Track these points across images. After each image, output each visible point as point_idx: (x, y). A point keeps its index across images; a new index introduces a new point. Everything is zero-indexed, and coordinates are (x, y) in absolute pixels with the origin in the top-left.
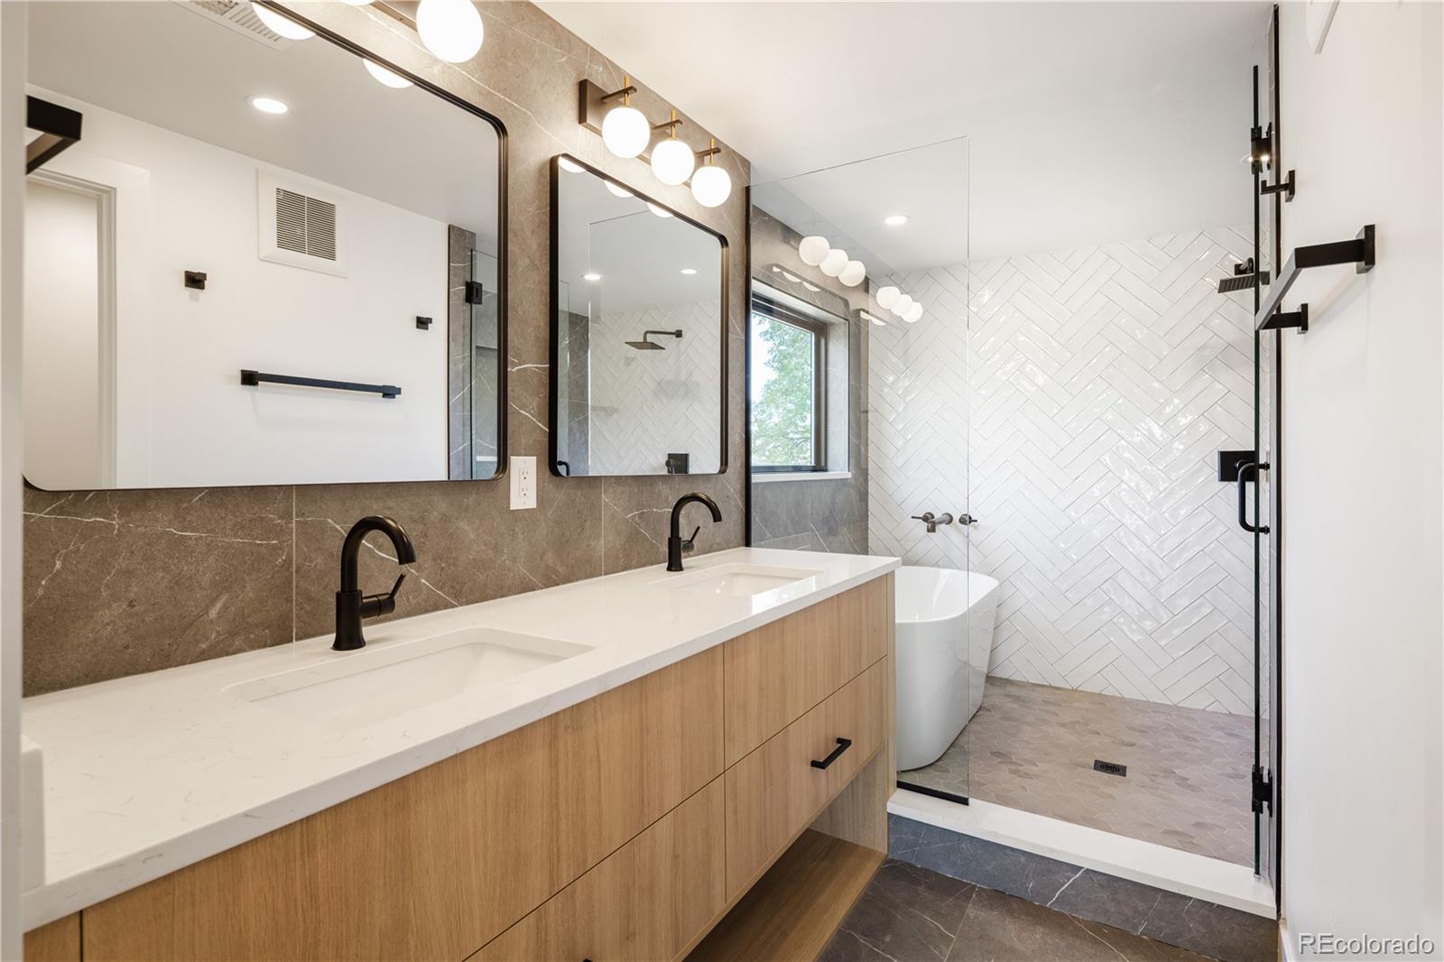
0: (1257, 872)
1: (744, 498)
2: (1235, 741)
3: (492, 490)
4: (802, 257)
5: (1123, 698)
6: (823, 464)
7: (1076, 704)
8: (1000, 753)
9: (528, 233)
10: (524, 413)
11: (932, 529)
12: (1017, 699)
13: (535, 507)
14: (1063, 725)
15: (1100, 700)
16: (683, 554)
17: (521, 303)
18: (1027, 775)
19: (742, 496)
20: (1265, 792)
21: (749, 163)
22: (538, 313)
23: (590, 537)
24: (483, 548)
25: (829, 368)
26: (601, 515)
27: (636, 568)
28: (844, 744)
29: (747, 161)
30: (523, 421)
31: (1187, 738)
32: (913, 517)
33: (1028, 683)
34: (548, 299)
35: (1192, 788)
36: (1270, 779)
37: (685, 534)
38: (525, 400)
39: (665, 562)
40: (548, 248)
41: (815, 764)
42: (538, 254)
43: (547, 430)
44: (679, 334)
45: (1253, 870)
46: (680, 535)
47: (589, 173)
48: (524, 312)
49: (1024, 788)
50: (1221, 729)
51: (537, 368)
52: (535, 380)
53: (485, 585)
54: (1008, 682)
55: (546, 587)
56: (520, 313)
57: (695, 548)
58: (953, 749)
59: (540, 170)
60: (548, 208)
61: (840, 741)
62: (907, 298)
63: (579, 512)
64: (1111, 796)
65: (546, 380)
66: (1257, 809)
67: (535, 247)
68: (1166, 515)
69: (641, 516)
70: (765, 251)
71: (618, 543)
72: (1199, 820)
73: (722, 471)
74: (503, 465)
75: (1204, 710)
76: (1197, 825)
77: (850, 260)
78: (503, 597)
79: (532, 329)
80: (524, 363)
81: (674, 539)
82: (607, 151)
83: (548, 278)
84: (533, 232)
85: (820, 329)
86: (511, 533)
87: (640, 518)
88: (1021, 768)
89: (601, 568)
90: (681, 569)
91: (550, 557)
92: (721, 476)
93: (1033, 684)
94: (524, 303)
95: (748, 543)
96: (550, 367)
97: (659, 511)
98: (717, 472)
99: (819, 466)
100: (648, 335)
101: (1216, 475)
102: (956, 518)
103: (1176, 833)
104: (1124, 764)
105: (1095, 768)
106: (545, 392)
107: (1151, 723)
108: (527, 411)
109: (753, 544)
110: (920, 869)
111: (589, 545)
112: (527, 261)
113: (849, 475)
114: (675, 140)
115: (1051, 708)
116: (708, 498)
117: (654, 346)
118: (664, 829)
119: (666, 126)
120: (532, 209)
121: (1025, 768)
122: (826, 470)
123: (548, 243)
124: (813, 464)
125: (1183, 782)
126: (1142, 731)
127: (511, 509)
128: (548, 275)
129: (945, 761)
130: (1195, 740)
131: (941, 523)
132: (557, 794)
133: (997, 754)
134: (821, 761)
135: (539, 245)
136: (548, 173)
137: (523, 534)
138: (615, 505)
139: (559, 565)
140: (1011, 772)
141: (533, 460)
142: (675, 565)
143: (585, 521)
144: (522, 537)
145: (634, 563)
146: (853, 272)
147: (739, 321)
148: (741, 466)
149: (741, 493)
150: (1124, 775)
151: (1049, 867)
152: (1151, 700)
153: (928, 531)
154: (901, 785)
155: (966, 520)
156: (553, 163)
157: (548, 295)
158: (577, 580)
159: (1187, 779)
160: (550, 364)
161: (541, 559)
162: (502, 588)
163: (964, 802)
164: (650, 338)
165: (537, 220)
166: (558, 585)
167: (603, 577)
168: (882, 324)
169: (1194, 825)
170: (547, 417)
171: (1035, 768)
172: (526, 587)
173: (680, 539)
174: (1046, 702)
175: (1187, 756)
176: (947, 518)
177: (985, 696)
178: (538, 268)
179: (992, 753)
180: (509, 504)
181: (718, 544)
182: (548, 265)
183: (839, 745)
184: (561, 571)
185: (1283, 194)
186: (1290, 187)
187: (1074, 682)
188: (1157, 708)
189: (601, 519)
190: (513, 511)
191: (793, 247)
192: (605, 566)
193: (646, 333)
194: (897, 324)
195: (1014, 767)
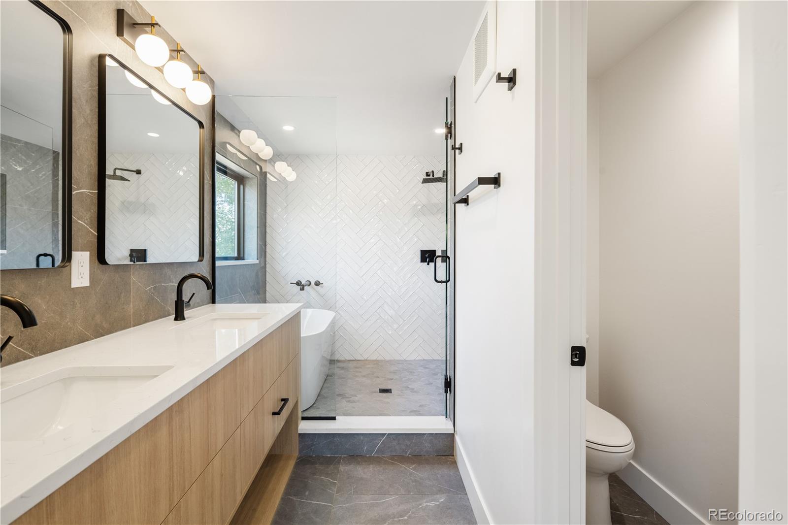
0: (446, 417)
1: (211, 275)
2: (427, 370)
3: (59, 275)
4: (241, 140)
5: (385, 360)
6: (242, 256)
7: (368, 366)
8: (340, 394)
9: (84, 102)
10: (80, 222)
11: (302, 289)
12: (343, 368)
13: (89, 285)
14: (364, 376)
15: (376, 362)
16: (185, 310)
17: (79, 148)
18: (354, 402)
19: (210, 274)
20: (449, 385)
21: (214, 82)
22: (90, 157)
23: (124, 303)
24: (52, 315)
25: (246, 202)
26: (131, 289)
27: (152, 321)
28: (285, 400)
29: (213, 80)
30: (80, 228)
31: (411, 372)
32: (291, 283)
33: (346, 360)
34: (97, 147)
35: (416, 392)
36: (450, 379)
37: (185, 298)
38: (81, 214)
39: (173, 314)
40: (97, 114)
41: (274, 414)
42: (90, 116)
43: (97, 234)
44: (138, 172)
45: (445, 417)
46: (183, 299)
47: (121, 68)
48: (81, 154)
49: (354, 408)
50: (422, 366)
51: (89, 192)
52: (89, 200)
53: (54, 340)
54: (338, 361)
55: (96, 338)
56: (78, 155)
57: (191, 305)
58: (319, 397)
59: (92, 60)
60: (97, 87)
61: (283, 400)
62: (290, 168)
63: (117, 287)
64: (388, 403)
65: (95, 201)
66: (446, 392)
67: (88, 112)
68: (402, 277)
69: (155, 288)
70: (222, 134)
71: (141, 307)
72: (421, 404)
73: (201, 260)
74: (67, 257)
75: (415, 360)
76: (420, 406)
77: (266, 145)
78: (66, 347)
79: (86, 166)
80: (81, 188)
81: (179, 301)
82: (137, 58)
83: (97, 134)
84: (87, 102)
85: (240, 180)
86: (72, 303)
87: (154, 290)
88: (351, 399)
89: (131, 323)
90: (184, 319)
91: (98, 318)
92: (199, 263)
93: (349, 360)
94: (81, 148)
95: (213, 302)
96: (98, 193)
97: (165, 285)
98: (197, 261)
99: (240, 257)
100: (117, 171)
101: (419, 260)
102: (313, 283)
103: (414, 411)
104: (390, 388)
105: (380, 392)
106: (95, 209)
107: (397, 369)
108: (83, 221)
109: (216, 302)
110: (315, 457)
111: (124, 308)
112: (83, 120)
113: (257, 262)
114: (179, 61)
115: (358, 370)
116: (203, 276)
117: (122, 179)
118: (217, 462)
119: (177, 52)
120: (86, 86)
121: (353, 398)
122: (244, 259)
123: (97, 110)
124: (236, 256)
125: (412, 390)
126: (394, 373)
127: (72, 287)
128: (97, 131)
129: (317, 403)
130: (414, 373)
131: (306, 285)
132: (172, 451)
133: (339, 395)
134: (277, 411)
135: (91, 111)
136: (97, 64)
137: (80, 303)
138: (139, 282)
139: (104, 323)
140: (348, 401)
141: (87, 254)
142: (179, 316)
143: (121, 293)
144: (79, 305)
145: (151, 318)
146: (266, 152)
147: (209, 172)
148: (210, 257)
149: (209, 273)
150: (391, 392)
151: (373, 437)
152: (396, 359)
153: (301, 290)
154: (304, 418)
155: (317, 284)
156: (101, 58)
157: (97, 145)
158: (116, 331)
159: (414, 389)
160: (98, 190)
161: (93, 319)
162: (66, 341)
163: (334, 418)
164: (118, 173)
165: (89, 93)
166: (104, 336)
167: (132, 328)
168: (275, 180)
169: (419, 406)
170: (96, 226)
171: (356, 398)
172: (82, 339)
173: (184, 301)
174: (356, 368)
175: (412, 380)
176: (308, 283)
177: (329, 369)
178: (90, 126)
179: (337, 395)
180: (71, 283)
181: (198, 303)
182: (97, 125)
183: (283, 402)
184: (105, 327)
185: (457, 151)
186: (460, 149)
187: (365, 357)
188: (399, 362)
189: (130, 291)
190: (73, 288)
191: (236, 134)
192: (133, 321)
193: (115, 169)
194: (282, 180)
195: (348, 399)
